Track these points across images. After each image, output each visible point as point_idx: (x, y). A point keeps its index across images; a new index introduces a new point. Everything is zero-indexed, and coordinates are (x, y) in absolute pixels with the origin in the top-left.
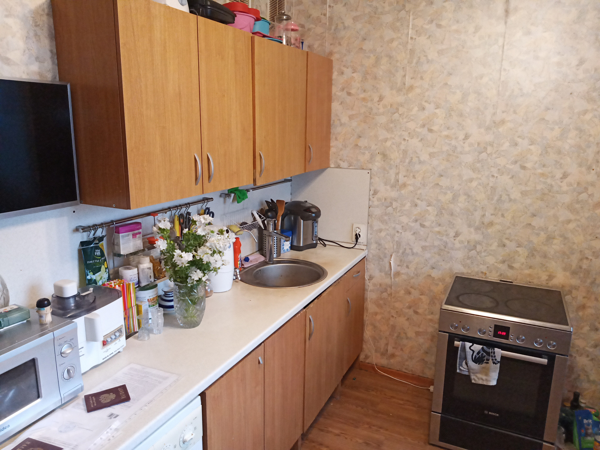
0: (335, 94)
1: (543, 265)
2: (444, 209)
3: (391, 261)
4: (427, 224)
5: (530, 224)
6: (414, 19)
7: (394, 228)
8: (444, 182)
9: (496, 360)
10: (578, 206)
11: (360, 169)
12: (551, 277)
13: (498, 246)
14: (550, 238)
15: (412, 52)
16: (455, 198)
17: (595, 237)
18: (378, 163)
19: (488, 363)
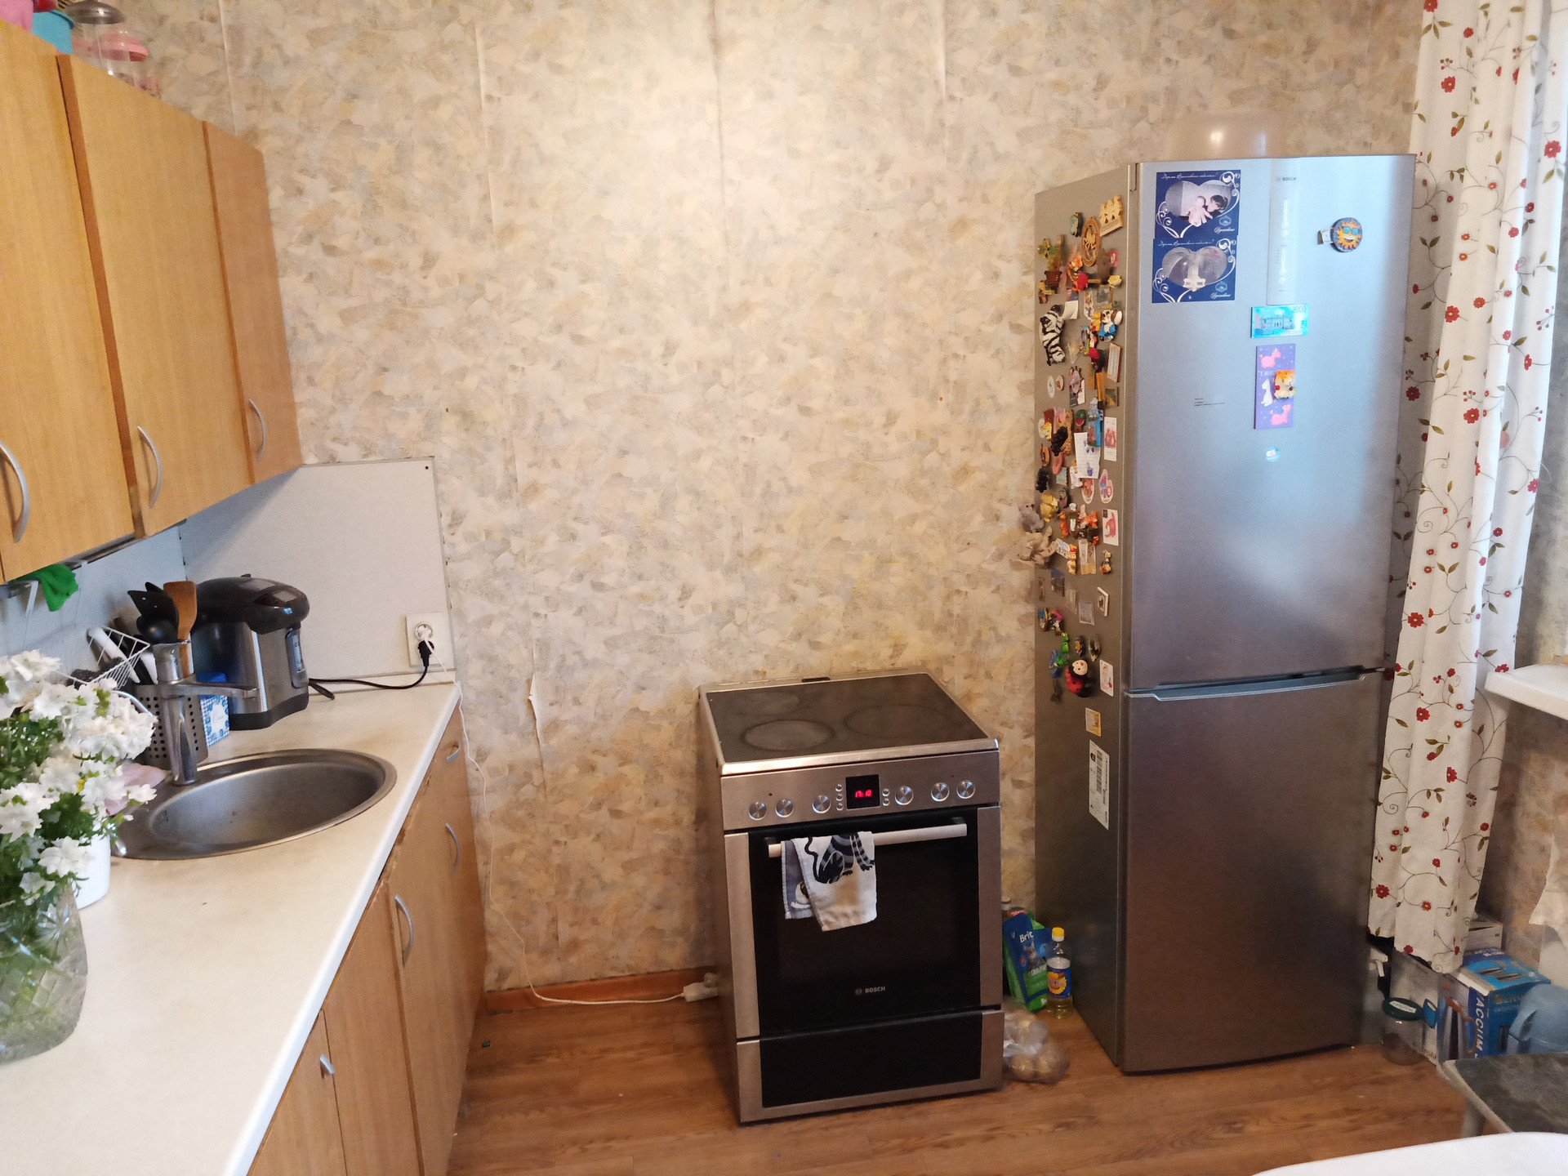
0: (286, 252)
1: (877, 625)
2: (644, 535)
3: (530, 698)
4: (609, 580)
5: (838, 539)
6: (487, 47)
7: (525, 607)
8: (634, 467)
9: (866, 859)
10: (924, 482)
11: (398, 460)
12: (898, 648)
13: (782, 601)
14: (883, 563)
15: (496, 133)
16: (666, 503)
17: (966, 543)
18: (449, 441)
19: (851, 872)
